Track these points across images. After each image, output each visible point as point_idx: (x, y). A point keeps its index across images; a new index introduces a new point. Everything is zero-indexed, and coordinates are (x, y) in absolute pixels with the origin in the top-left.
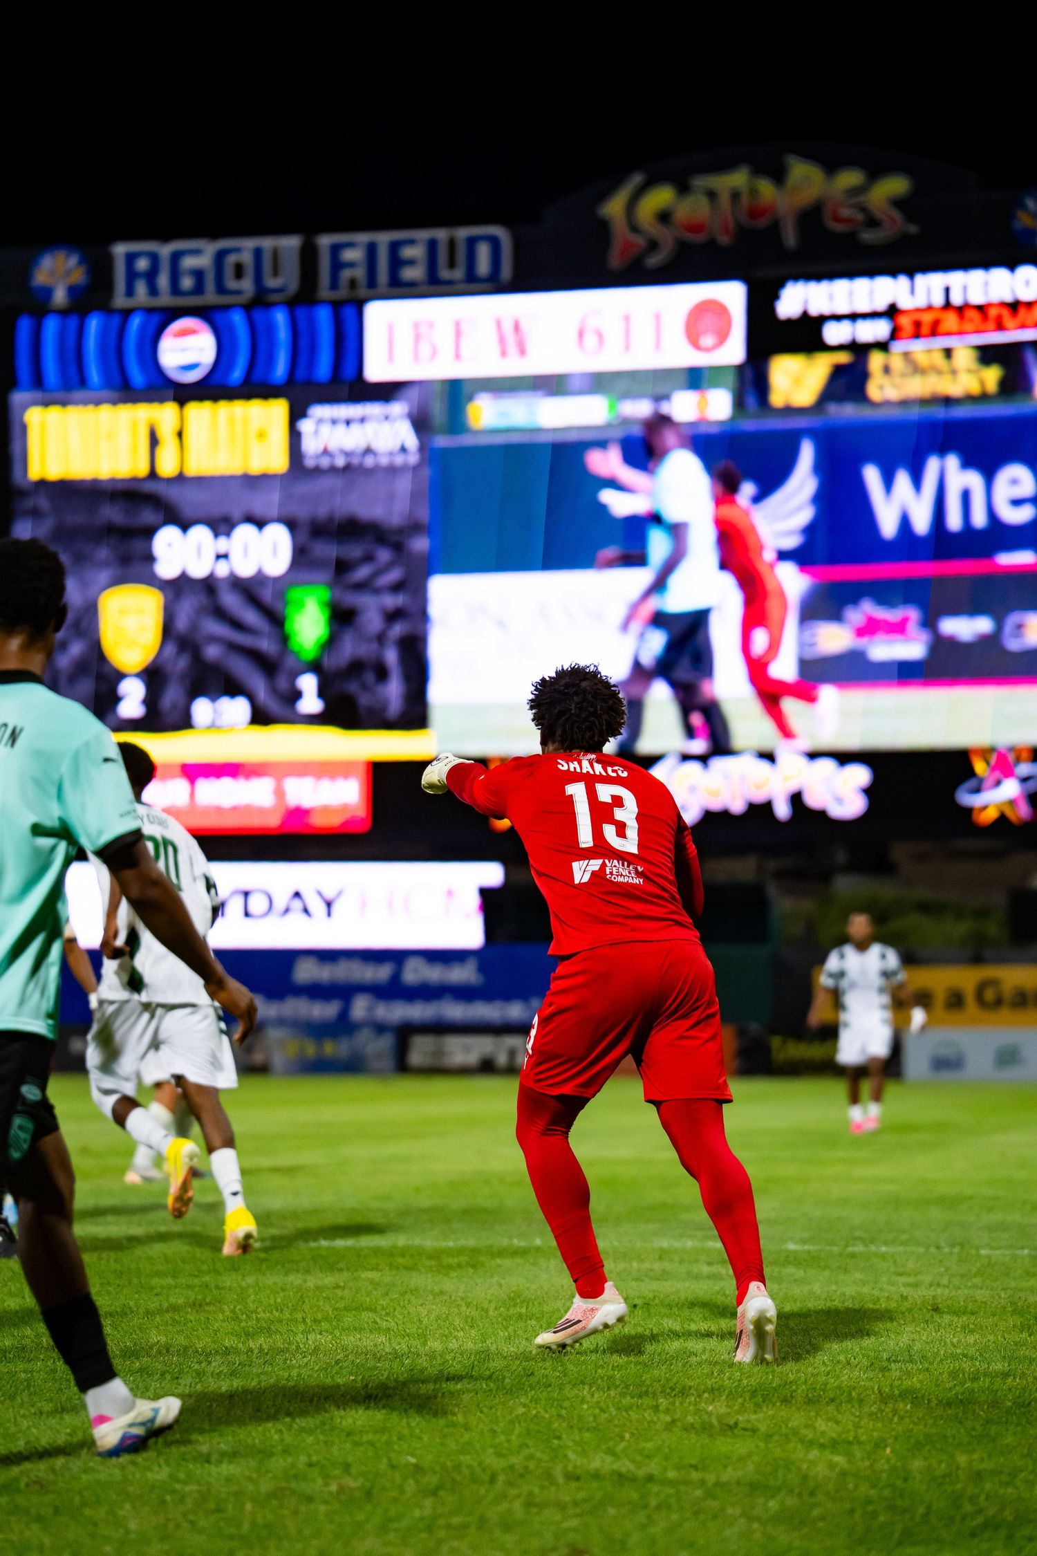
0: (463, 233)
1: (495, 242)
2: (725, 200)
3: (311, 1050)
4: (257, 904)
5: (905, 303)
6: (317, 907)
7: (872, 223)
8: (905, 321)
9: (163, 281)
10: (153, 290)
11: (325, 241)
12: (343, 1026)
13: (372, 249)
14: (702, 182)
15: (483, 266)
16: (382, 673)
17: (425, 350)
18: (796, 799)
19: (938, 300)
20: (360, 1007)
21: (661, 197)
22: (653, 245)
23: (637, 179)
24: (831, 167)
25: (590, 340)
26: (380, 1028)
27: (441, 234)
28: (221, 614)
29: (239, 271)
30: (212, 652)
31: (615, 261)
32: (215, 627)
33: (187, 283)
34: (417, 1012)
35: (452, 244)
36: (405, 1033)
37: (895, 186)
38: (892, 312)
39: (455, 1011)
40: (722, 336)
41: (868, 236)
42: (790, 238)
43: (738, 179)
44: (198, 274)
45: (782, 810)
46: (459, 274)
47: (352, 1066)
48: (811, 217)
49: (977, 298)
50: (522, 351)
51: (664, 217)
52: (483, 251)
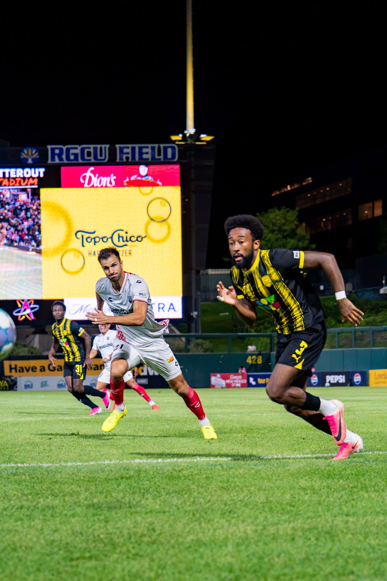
19: (2, 175)
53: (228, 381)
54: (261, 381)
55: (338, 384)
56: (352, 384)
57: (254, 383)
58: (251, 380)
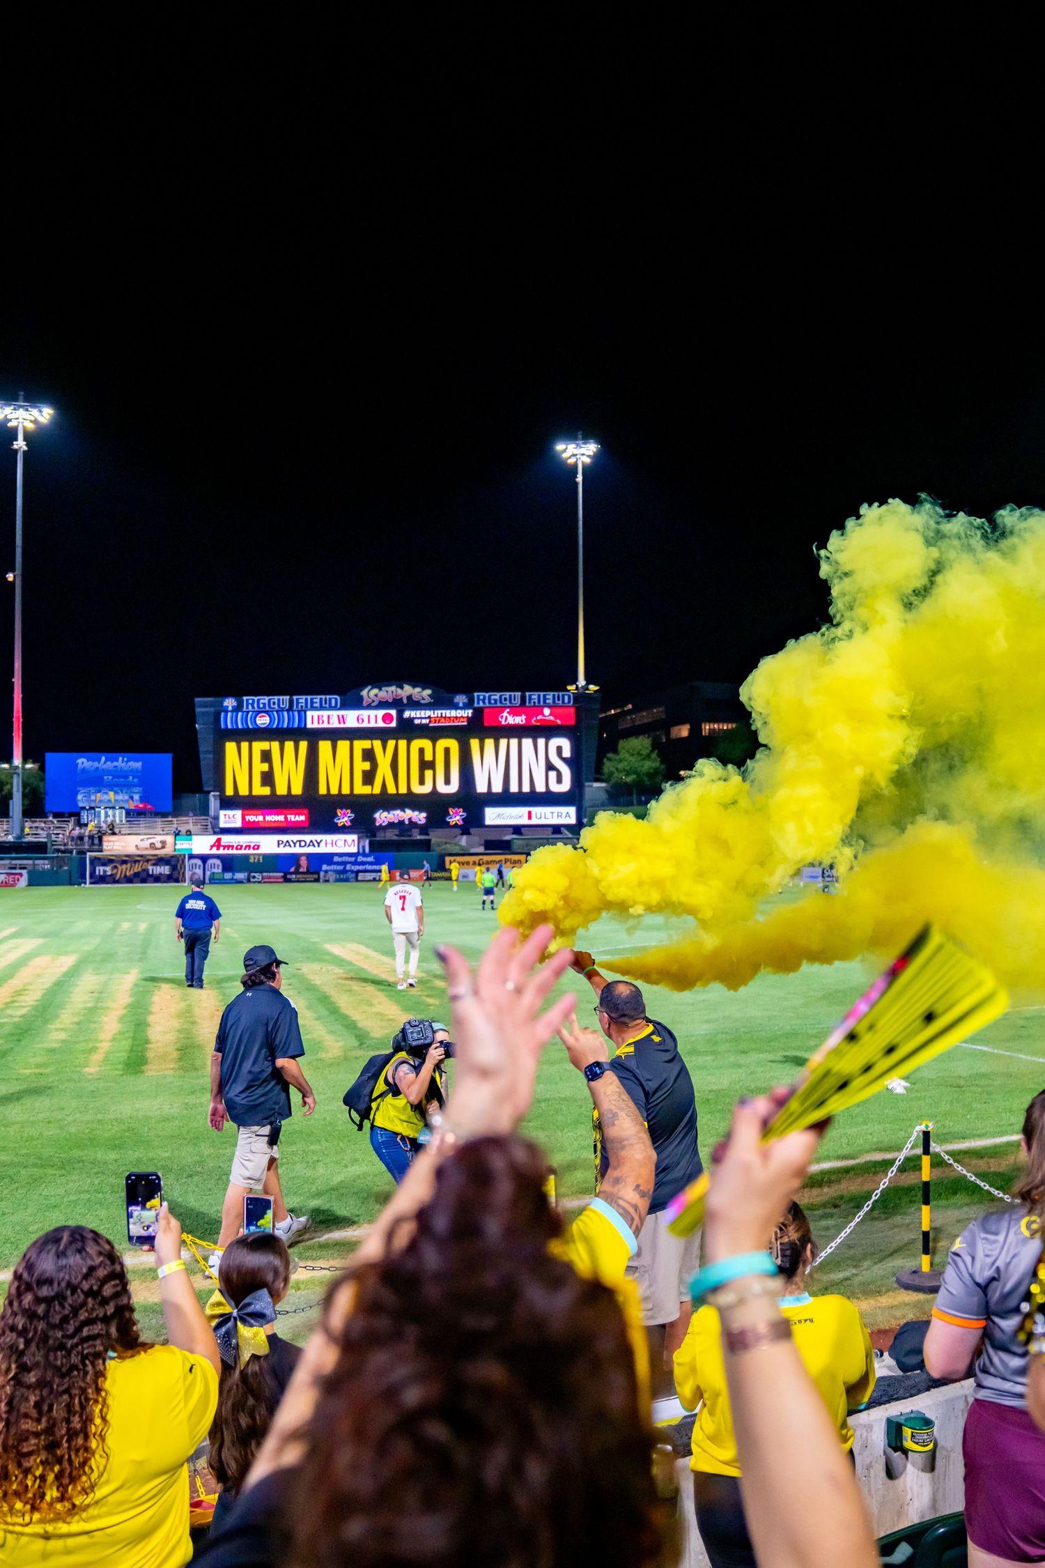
0: (328, 697)
1: (336, 699)
2: (390, 693)
3: (338, 876)
4: (303, 844)
5: (432, 716)
6: (316, 844)
7: (423, 699)
8: (432, 719)
9: (255, 705)
10: (253, 707)
11: (295, 698)
12: (344, 871)
13: (306, 700)
14: (384, 689)
15: (333, 704)
17: (321, 721)
18: (410, 819)
19: (440, 715)
20: (348, 867)
21: (375, 691)
22: (373, 701)
23: (370, 687)
24: (414, 687)
25: (360, 721)
26: (352, 872)
27: (323, 697)
29: (274, 703)
31: (365, 704)
33: (261, 706)
34: (361, 868)
35: (326, 699)
36: (358, 872)
37: (428, 692)
39: (369, 867)
40: (391, 721)
41: (422, 702)
42: (405, 701)
43: (393, 688)
44: (264, 704)
45: (407, 822)
46: (327, 705)
47: (346, 880)
48: (409, 697)
49: (448, 715)
50: (344, 723)
51: (376, 695)
52: (333, 701)
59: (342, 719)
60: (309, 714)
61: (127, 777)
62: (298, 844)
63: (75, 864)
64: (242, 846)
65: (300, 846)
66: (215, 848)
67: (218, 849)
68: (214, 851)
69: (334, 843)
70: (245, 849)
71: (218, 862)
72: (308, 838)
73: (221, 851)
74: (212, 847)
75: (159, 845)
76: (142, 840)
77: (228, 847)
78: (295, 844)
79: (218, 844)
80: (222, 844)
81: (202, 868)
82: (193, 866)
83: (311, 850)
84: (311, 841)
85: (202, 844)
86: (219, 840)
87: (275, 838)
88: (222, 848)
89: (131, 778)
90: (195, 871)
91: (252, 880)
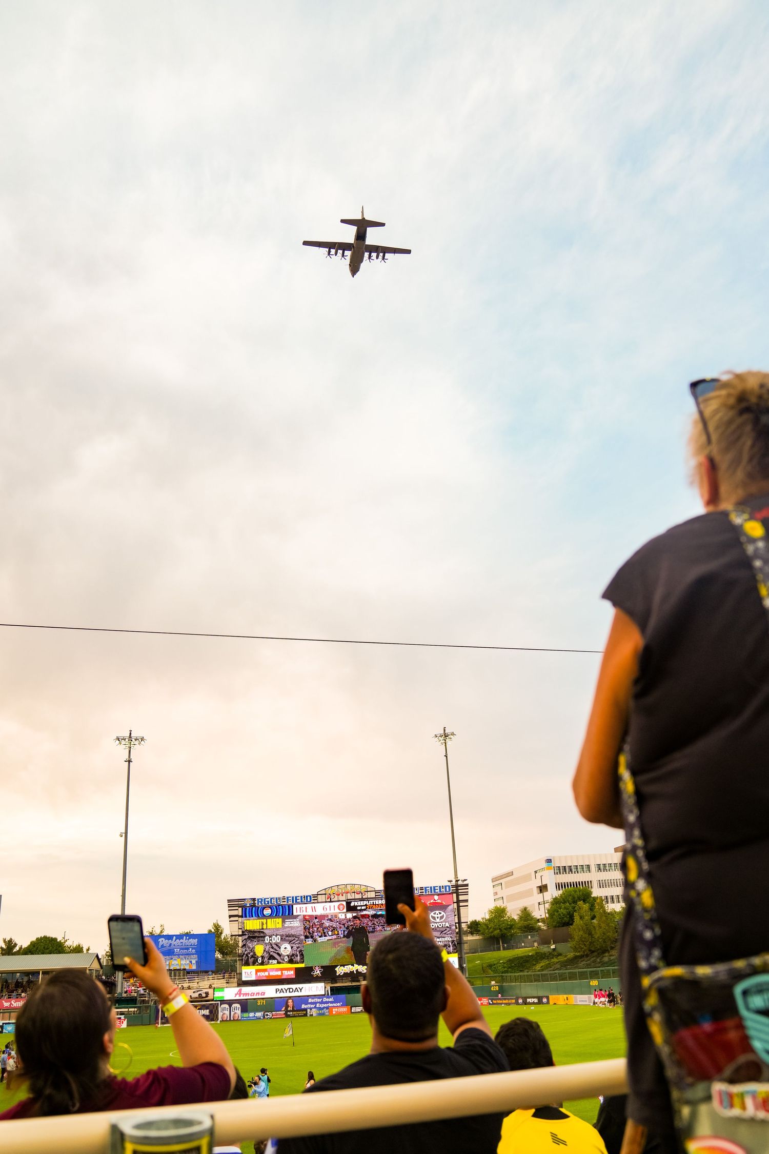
1: (310, 897)
4: (291, 990)
5: (368, 904)
6: (299, 990)
8: (368, 906)
9: (263, 903)
10: (262, 904)
16: (297, 956)
17: (302, 911)
18: (357, 970)
19: (372, 903)
20: (318, 1005)
25: (325, 909)
28: (272, 948)
30: (271, 953)
32: (273, 950)
33: (266, 903)
38: (366, 905)
39: (330, 1005)
40: (343, 909)
44: (268, 901)
45: (355, 972)
49: (377, 903)
50: (316, 911)
53: (481, 1002)
54: (494, 1002)
55: (534, 1003)
56: (543, 1003)
57: (491, 1003)
58: (490, 1001)
59: (314, 909)
60: (295, 907)
61: (188, 949)
62: (288, 991)
63: (153, 1010)
64: (254, 993)
65: (290, 992)
66: (238, 996)
67: (240, 996)
68: (238, 997)
69: (310, 989)
70: (256, 995)
71: (238, 1006)
72: (294, 986)
73: (242, 997)
74: (236, 995)
75: (204, 995)
76: (194, 992)
77: (246, 994)
78: (286, 991)
79: (240, 993)
80: (242, 993)
81: (229, 1010)
82: (224, 1009)
83: (296, 994)
84: (296, 988)
85: (230, 993)
86: (240, 991)
87: (273, 988)
88: (242, 995)
89: (191, 949)
90: (224, 1012)
91: (266, 1017)
